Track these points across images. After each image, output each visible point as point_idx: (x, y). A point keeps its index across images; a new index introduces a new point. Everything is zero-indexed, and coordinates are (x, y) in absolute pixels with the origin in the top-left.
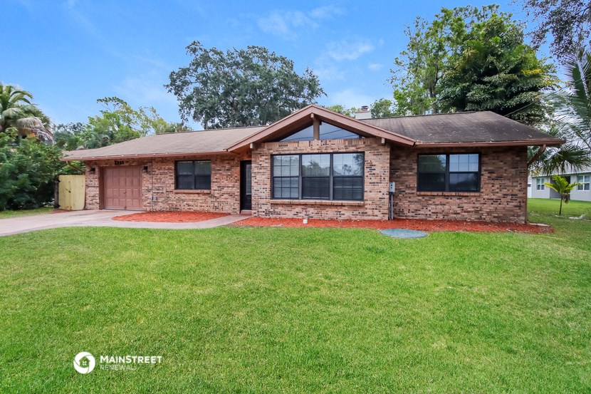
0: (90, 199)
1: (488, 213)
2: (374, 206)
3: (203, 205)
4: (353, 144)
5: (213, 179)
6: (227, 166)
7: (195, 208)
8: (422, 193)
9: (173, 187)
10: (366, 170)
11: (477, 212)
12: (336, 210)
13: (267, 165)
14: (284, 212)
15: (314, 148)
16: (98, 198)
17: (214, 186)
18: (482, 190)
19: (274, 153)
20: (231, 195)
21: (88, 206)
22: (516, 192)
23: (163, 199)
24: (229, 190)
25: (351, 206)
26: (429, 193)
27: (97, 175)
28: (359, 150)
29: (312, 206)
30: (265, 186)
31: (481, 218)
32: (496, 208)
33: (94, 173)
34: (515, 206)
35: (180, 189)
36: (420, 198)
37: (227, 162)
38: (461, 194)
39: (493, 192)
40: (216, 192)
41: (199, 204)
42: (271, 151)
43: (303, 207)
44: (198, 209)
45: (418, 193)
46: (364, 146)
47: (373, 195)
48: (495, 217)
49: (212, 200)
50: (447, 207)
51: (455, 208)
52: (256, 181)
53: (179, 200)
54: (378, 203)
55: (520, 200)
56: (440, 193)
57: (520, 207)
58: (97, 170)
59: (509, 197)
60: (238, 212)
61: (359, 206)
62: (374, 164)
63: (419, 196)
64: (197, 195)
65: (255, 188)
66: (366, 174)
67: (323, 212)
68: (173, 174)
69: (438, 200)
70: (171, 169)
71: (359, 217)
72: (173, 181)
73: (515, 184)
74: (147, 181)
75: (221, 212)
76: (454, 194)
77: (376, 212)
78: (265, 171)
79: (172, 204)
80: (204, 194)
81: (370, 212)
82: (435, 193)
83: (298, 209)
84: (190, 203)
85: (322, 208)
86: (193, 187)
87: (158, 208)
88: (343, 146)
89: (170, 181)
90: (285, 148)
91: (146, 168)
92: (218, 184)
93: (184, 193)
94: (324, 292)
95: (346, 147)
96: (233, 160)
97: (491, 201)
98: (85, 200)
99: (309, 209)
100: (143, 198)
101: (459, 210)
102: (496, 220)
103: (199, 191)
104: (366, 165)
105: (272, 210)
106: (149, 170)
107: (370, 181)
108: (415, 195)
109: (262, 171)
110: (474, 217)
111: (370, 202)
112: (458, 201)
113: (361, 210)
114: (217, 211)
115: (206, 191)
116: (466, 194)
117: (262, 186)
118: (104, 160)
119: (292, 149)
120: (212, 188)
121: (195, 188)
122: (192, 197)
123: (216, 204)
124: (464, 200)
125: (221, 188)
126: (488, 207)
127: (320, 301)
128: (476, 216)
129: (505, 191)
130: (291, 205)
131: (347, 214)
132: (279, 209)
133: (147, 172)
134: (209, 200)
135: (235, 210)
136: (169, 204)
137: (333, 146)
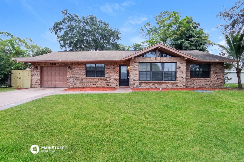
0: (34, 82)
1: (213, 85)
2: (180, 83)
3: (101, 84)
4: (173, 59)
5: (106, 72)
6: (113, 67)
7: (97, 86)
8: (192, 78)
9: (85, 76)
10: (177, 69)
11: (209, 84)
12: (166, 84)
13: (137, 66)
14: (145, 86)
15: (157, 60)
16: (39, 82)
17: (106, 76)
18: (211, 77)
19: (140, 62)
20: (115, 79)
21: (33, 86)
22: (221, 78)
23: (80, 82)
24: (114, 77)
25: (172, 83)
26: (195, 78)
27: (39, 70)
28: (175, 62)
29: (157, 83)
30: (137, 75)
31: (211, 87)
32: (215, 83)
33: (37, 69)
34: (221, 82)
35: (88, 77)
36: (191, 80)
37: (113, 65)
38: (205, 78)
39: (215, 78)
40: (107, 78)
41: (99, 84)
42: (139, 61)
43: (153, 84)
44: (98, 86)
45: (191, 78)
46: (176, 60)
47: (180, 79)
48: (215, 86)
49: (106, 82)
50: (200, 83)
51: (203, 83)
52: (132, 73)
53: (88, 82)
54: (182, 82)
55: (222, 80)
56: (198, 78)
57: (222, 82)
58: (39, 67)
59: (219, 79)
60: (119, 87)
61: (175, 83)
62: (180, 67)
63: (191, 79)
64: (98, 80)
65: (132, 76)
66: (177, 71)
67: (161, 85)
68: (85, 70)
69: (197, 81)
70: (83, 68)
71: (175, 87)
72: (85, 73)
73: (221, 75)
74: (70, 73)
75: (110, 87)
76: (202, 78)
77: (181, 85)
78: (136, 69)
79: (85, 84)
80: (102, 79)
81: (179, 85)
82: (196, 78)
83: (151, 85)
84: (94, 83)
85: (161, 84)
86: (95, 76)
87: (76, 86)
88: (169, 60)
89: (83, 74)
90: (145, 60)
91: (70, 67)
92: (109, 75)
93: (91, 79)
94: (145, 124)
95: (170, 60)
96: (116, 64)
97: (214, 81)
98: (31, 83)
99: (155, 84)
100: (68, 81)
101: (204, 84)
102: (215, 87)
103: (99, 78)
104: (177, 68)
105: (140, 85)
106: (71, 68)
107: (179, 73)
108: (190, 79)
109: (135, 69)
110: (208, 86)
111: (179, 81)
112: (204, 81)
113: (176, 85)
114: (108, 87)
115: (103, 78)
116: (206, 78)
117: (135, 75)
118: (44, 63)
119: (148, 60)
120: (105, 77)
121: (96, 77)
122: (95, 80)
123: (108, 84)
124: (206, 80)
125: (110, 76)
126: (213, 83)
127: (143, 129)
128: (209, 86)
129: (218, 77)
130: (148, 83)
131: (170, 86)
132: (143, 85)
133: (70, 69)
134: (104, 82)
135: (117, 86)
136: (83, 84)
137: (165, 60)
